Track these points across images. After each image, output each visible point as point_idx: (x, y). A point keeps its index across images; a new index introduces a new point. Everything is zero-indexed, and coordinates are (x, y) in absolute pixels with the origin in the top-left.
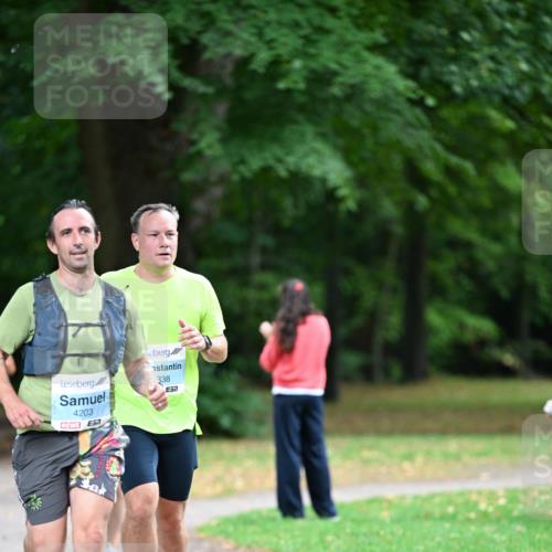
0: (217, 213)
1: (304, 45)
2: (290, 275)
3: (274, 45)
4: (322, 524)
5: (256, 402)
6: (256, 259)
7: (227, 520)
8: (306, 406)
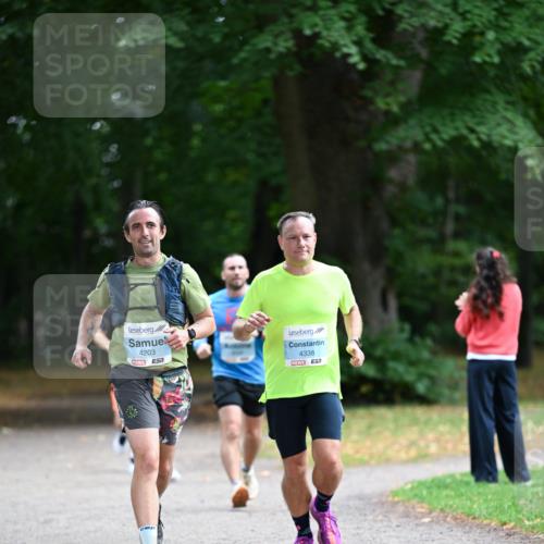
0: (411, 181)
1: (497, 18)
2: (484, 243)
3: (469, 16)
4: (515, 488)
5: (451, 368)
6: (450, 227)
7: (421, 484)
8: (499, 371)
